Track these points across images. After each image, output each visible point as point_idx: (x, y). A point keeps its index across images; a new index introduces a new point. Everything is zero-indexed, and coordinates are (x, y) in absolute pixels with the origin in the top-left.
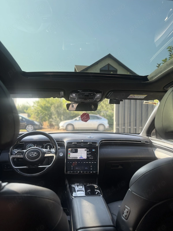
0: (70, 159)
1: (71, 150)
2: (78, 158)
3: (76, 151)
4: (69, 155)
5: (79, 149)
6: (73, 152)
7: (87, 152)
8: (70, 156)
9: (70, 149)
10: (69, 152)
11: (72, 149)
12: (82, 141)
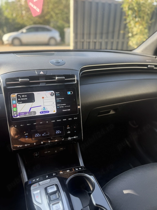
0: (18, 117)
1: (18, 97)
2: (38, 114)
3: (31, 99)
4: (15, 109)
5: (36, 94)
6: (24, 102)
7: (56, 97)
8: (17, 111)
9: (14, 96)
10: (14, 102)
11: (21, 95)
12: (42, 73)
